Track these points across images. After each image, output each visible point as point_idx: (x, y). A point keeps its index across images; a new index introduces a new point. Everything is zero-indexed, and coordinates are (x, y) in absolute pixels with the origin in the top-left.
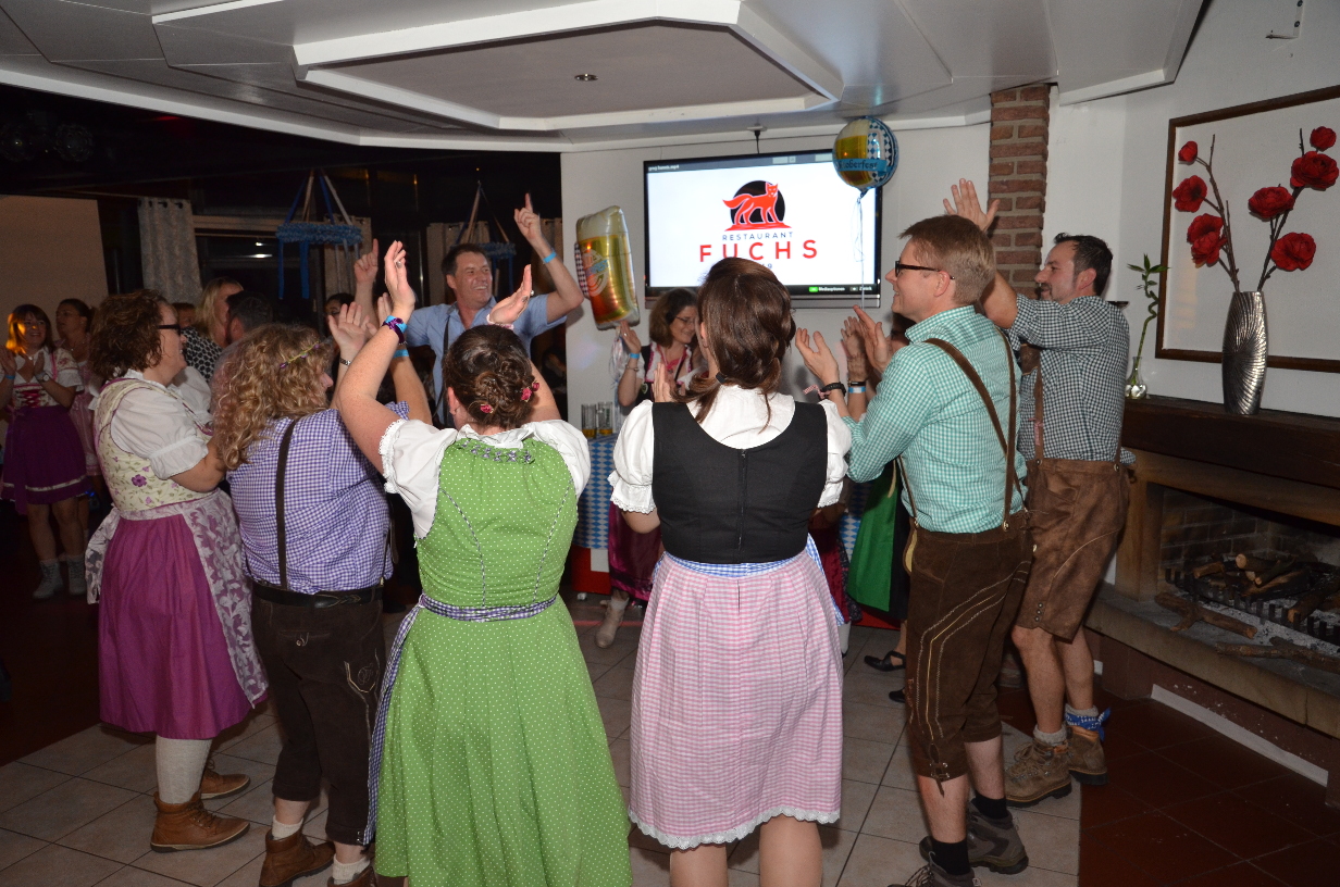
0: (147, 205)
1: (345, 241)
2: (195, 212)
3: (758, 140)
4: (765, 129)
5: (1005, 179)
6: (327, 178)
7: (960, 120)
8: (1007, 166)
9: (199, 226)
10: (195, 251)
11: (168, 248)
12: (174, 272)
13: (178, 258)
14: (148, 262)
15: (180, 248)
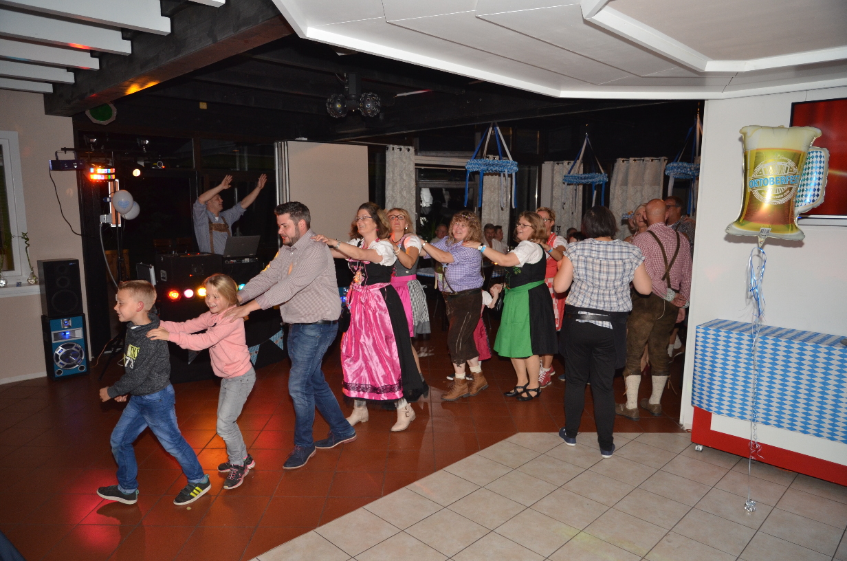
0: (391, 149)
9: (417, 162)
10: (414, 176)
11: (400, 175)
12: (402, 189)
13: (405, 180)
14: (389, 183)
15: (407, 174)
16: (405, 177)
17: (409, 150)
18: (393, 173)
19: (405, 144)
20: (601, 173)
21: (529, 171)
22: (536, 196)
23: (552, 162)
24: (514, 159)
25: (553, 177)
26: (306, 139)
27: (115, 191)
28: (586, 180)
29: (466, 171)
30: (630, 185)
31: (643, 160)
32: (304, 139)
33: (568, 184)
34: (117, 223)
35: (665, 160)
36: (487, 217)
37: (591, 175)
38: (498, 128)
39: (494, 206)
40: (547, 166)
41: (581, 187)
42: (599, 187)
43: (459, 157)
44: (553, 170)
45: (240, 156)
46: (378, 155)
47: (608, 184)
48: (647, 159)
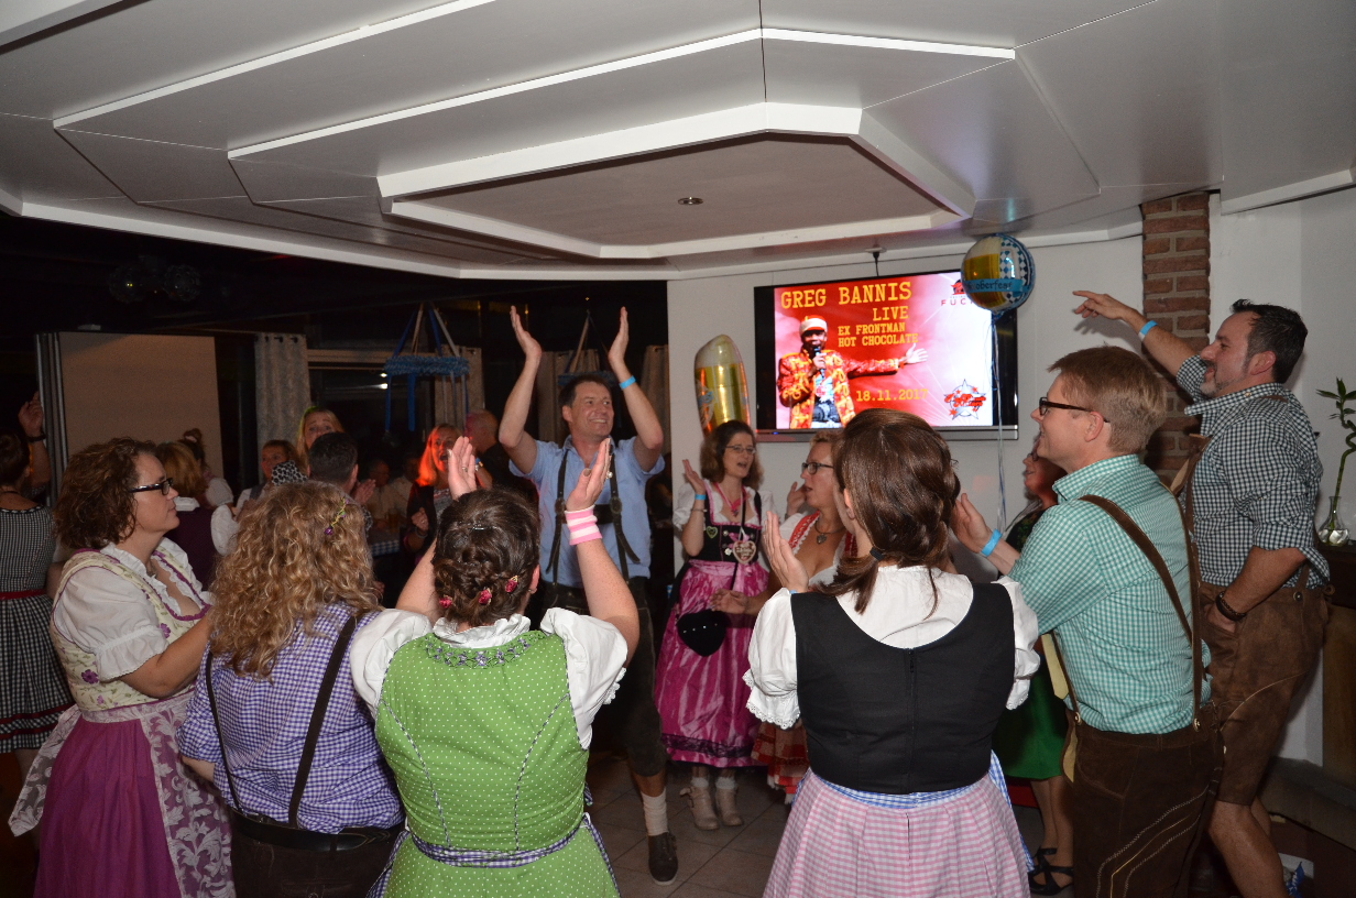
0: (263, 339)
1: (452, 373)
2: (310, 346)
3: (876, 262)
4: (885, 250)
5: (1163, 297)
6: (436, 312)
7: (1103, 234)
8: (1164, 282)
9: (313, 360)
10: (307, 384)
11: (281, 382)
12: (288, 406)
13: (292, 391)
14: (263, 396)
15: (294, 380)
16: (291, 386)
17: (296, 340)
18: (269, 379)
19: (288, 331)
26: (98, 328)
32: (93, 327)
46: (240, 352)
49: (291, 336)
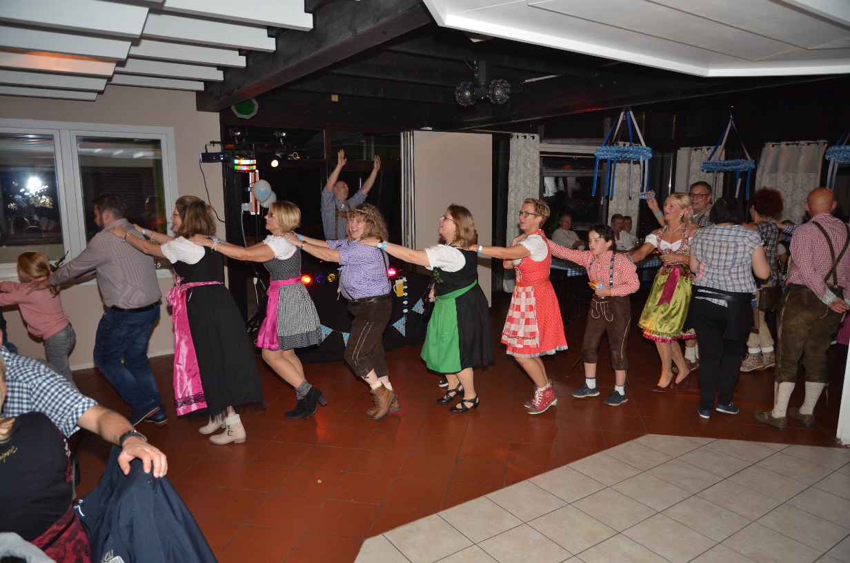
0: (515, 137)
2: (541, 142)
9: (543, 150)
10: (538, 165)
11: (524, 164)
12: (526, 178)
13: (529, 169)
14: (513, 172)
15: (531, 163)
16: (529, 166)
17: (533, 138)
18: (517, 162)
19: (530, 132)
20: (747, 159)
21: (663, 158)
22: (670, 185)
23: (689, 148)
24: (647, 146)
25: (689, 165)
26: (431, 129)
27: (255, 182)
28: (729, 167)
29: (595, 158)
30: (780, 173)
31: (798, 144)
32: (429, 128)
33: (708, 172)
34: (256, 212)
35: (824, 143)
36: (615, 207)
37: (734, 161)
38: (631, 112)
39: (622, 195)
40: (683, 153)
41: (721, 175)
42: (744, 175)
43: (586, 144)
44: (690, 156)
45: (367, 147)
46: (502, 144)
47: (754, 171)
48: (803, 142)
49: (532, 135)
